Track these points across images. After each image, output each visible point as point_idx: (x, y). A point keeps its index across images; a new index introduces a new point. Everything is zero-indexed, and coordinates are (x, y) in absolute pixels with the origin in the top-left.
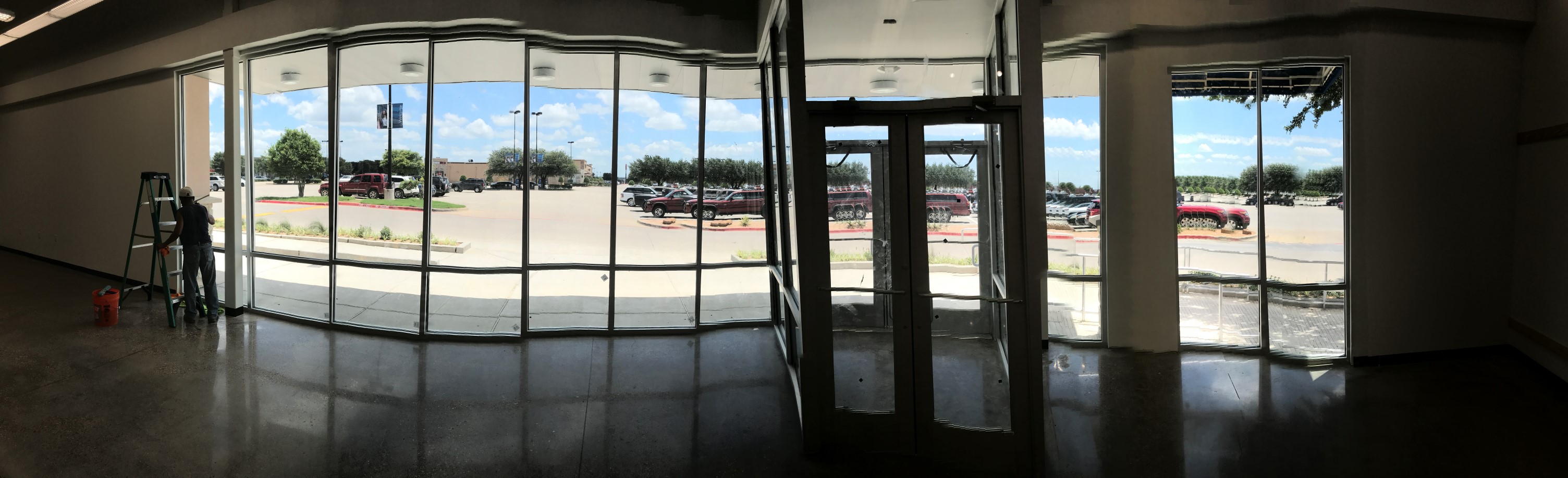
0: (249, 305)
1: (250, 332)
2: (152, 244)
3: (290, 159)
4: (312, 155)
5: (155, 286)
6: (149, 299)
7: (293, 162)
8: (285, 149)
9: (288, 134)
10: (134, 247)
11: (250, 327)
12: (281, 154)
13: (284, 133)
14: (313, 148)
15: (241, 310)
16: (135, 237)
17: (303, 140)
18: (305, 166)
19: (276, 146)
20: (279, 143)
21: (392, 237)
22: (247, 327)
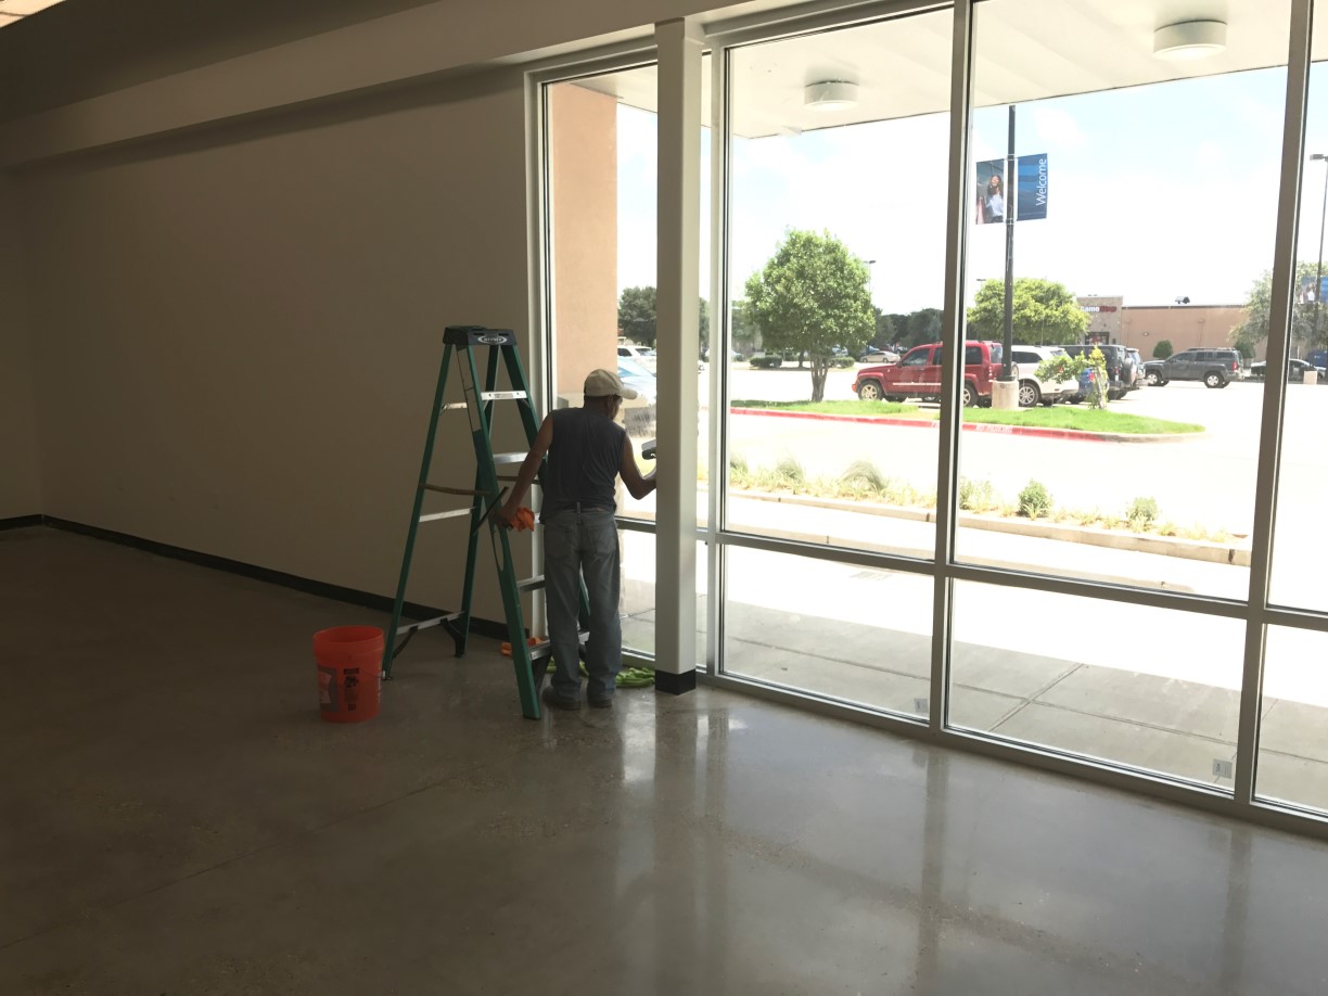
0: (710, 668)
1: (713, 736)
2: (466, 512)
3: (796, 306)
4: (847, 296)
5: (473, 619)
6: (460, 652)
7: (805, 313)
8: (783, 280)
9: (793, 243)
10: (423, 519)
11: (712, 723)
12: (776, 292)
13: (784, 242)
14: (851, 276)
15: (690, 680)
16: (427, 491)
17: (828, 258)
18: (831, 322)
19: (765, 274)
20: (772, 266)
21: (1054, 510)
22: (703, 723)
